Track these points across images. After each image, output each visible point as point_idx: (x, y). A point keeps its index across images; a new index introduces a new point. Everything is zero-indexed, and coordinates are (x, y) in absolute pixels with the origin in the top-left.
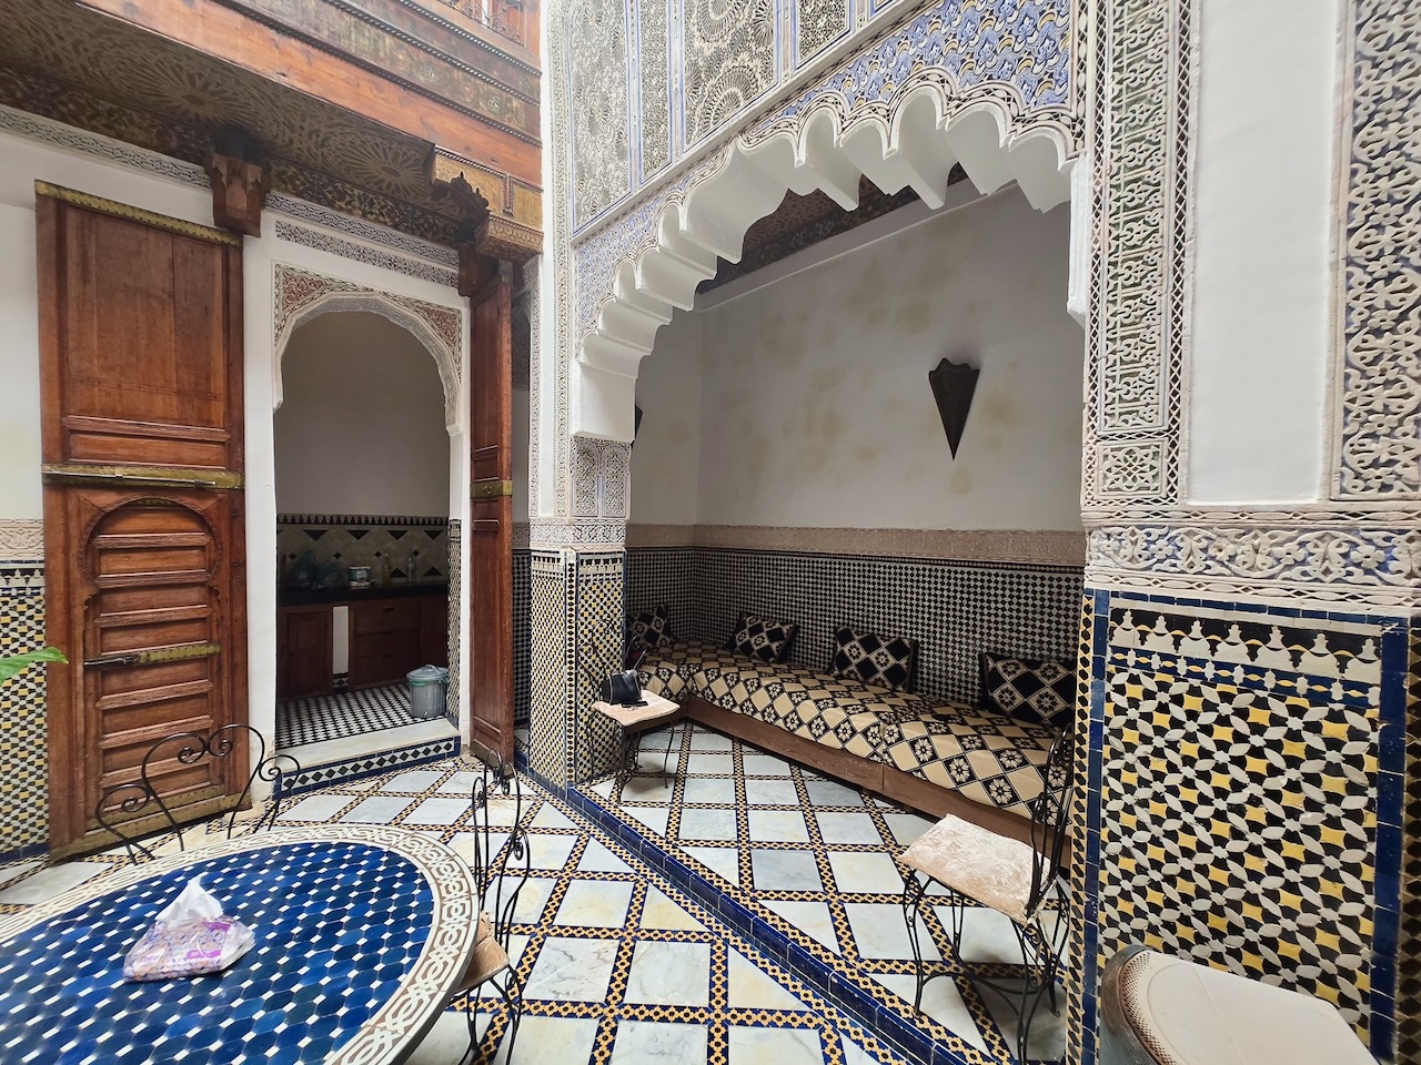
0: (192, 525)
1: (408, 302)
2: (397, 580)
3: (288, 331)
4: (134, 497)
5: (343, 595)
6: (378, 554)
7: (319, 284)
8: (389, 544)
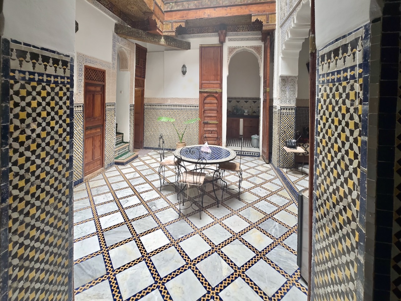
0: (215, 99)
1: (251, 47)
2: (254, 114)
3: (229, 59)
4: (208, 94)
5: (242, 116)
6: (250, 107)
7: (235, 48)
8: (253, 104)
